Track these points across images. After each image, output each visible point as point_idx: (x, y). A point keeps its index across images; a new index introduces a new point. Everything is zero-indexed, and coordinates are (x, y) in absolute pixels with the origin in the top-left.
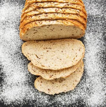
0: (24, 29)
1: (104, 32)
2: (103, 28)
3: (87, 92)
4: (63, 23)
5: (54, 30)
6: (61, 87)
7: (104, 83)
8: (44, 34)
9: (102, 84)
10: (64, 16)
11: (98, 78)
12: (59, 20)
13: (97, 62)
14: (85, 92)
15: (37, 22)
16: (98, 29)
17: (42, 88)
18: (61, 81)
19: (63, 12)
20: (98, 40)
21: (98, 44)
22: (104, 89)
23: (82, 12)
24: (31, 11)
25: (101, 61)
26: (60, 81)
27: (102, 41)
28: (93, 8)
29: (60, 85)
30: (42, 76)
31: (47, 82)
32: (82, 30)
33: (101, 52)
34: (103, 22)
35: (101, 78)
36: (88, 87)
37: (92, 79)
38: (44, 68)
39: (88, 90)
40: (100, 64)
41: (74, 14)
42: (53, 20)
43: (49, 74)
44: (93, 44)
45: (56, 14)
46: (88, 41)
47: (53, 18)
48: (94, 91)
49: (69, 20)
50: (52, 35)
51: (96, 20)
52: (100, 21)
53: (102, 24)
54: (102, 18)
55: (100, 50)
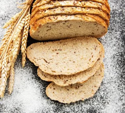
0: (36, 25)
1: (123, 31)
2: (121, 25)
3: (101, 102)
4: (82, 18)
5: (71, 27)
6: (77, 94)
7: (121, 91)
8: (59, 32)
9: (120, 92)
10: (84, 11)
11: (114, 85)
12: (77, 15)
13: (114, 66)
14: (98, 101)
15: (52, 17)
16: (115, 27)
17: (55, 96)
18: (78, 88)
19: (83, 5)
20: (115, 40)
21: (114, 45)
22: (122, 98)
23: (105, 6)
24: (44, 4)
25: (118, 65)
26: (76, 87)
27: (120, 41)
28: (110, 2)
29: (77, 91)
30: (55, 82)
31: (61, 89)
32: (104, 27)
33: (118, 54)
34: (122, 18)
35: (118, 85)
36: (102, 96)
37: (107, 86)
38: (55, 74)
39: (102, 100)
40: (117, 69)
41: (95, 8)
42: (71, 15)
43: (63, 79)
44: (108, 44)
45: (74, 8)
46: (103, 41)
47: (71, 12)
48: (110, 101)
49: (89, 15)
50: (68, 33)
51: (113, 15)
52: (118, 17)
53: (120, 20)
54: (120, 14)
55: (117, 52)
